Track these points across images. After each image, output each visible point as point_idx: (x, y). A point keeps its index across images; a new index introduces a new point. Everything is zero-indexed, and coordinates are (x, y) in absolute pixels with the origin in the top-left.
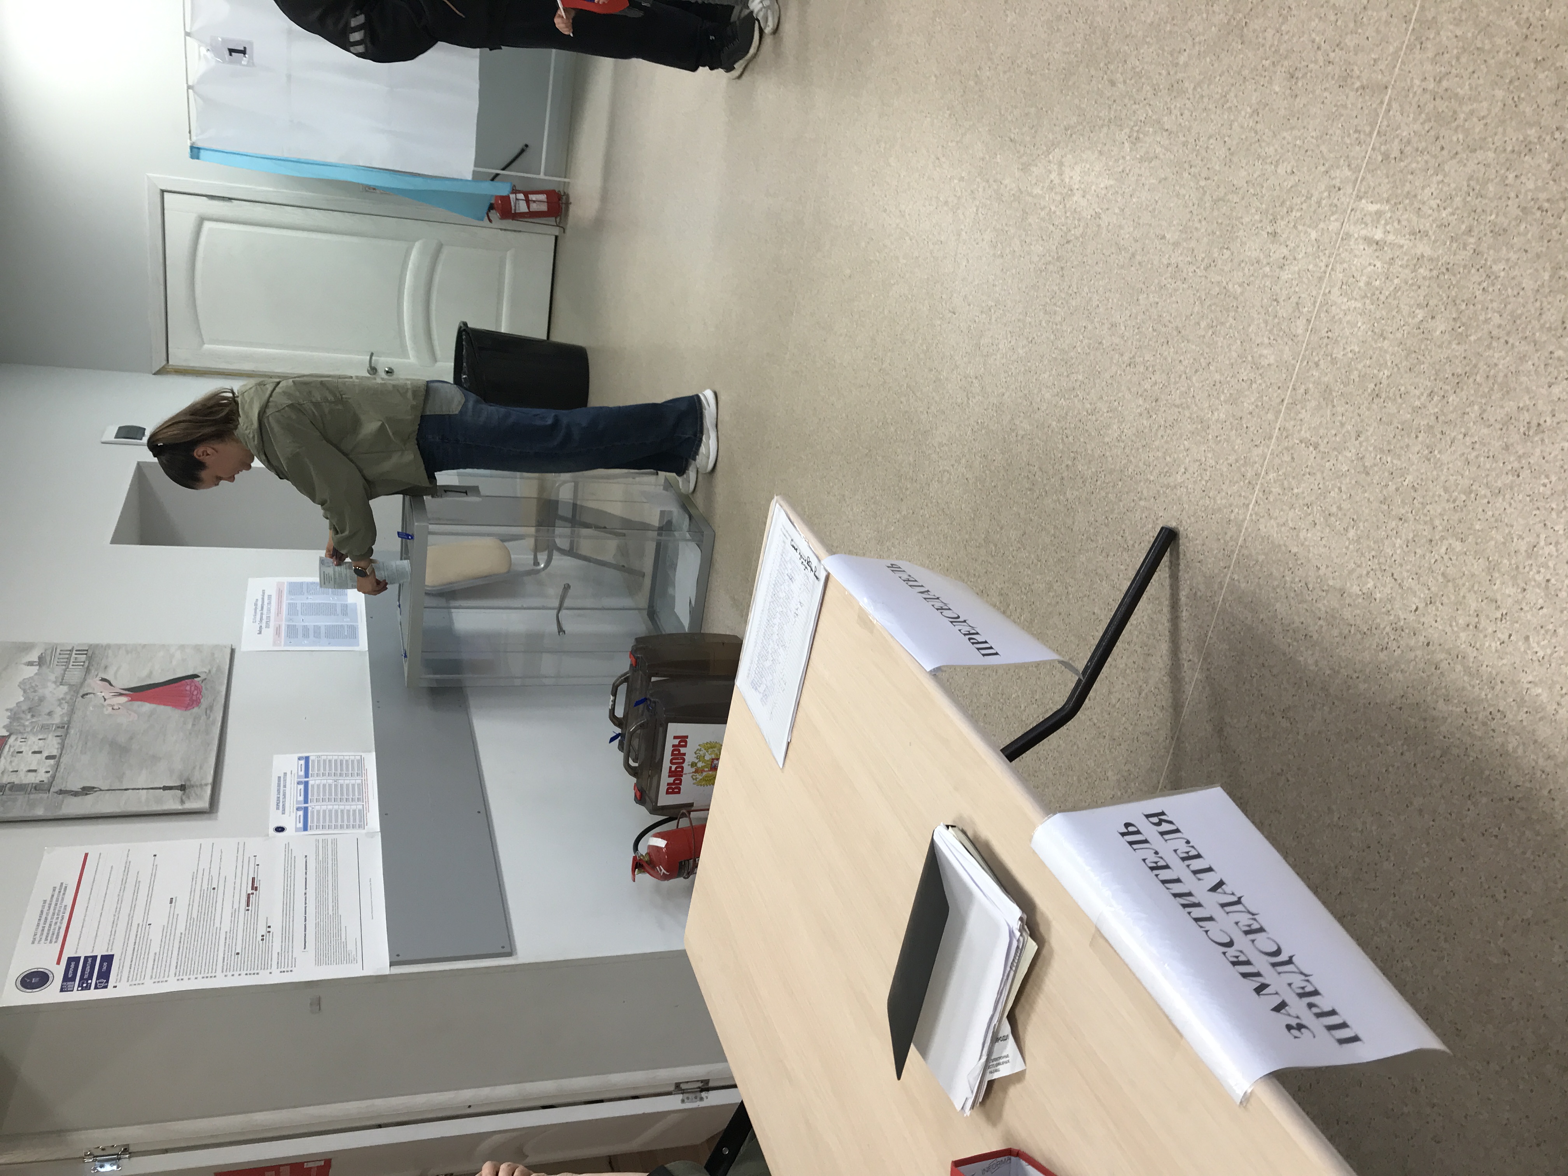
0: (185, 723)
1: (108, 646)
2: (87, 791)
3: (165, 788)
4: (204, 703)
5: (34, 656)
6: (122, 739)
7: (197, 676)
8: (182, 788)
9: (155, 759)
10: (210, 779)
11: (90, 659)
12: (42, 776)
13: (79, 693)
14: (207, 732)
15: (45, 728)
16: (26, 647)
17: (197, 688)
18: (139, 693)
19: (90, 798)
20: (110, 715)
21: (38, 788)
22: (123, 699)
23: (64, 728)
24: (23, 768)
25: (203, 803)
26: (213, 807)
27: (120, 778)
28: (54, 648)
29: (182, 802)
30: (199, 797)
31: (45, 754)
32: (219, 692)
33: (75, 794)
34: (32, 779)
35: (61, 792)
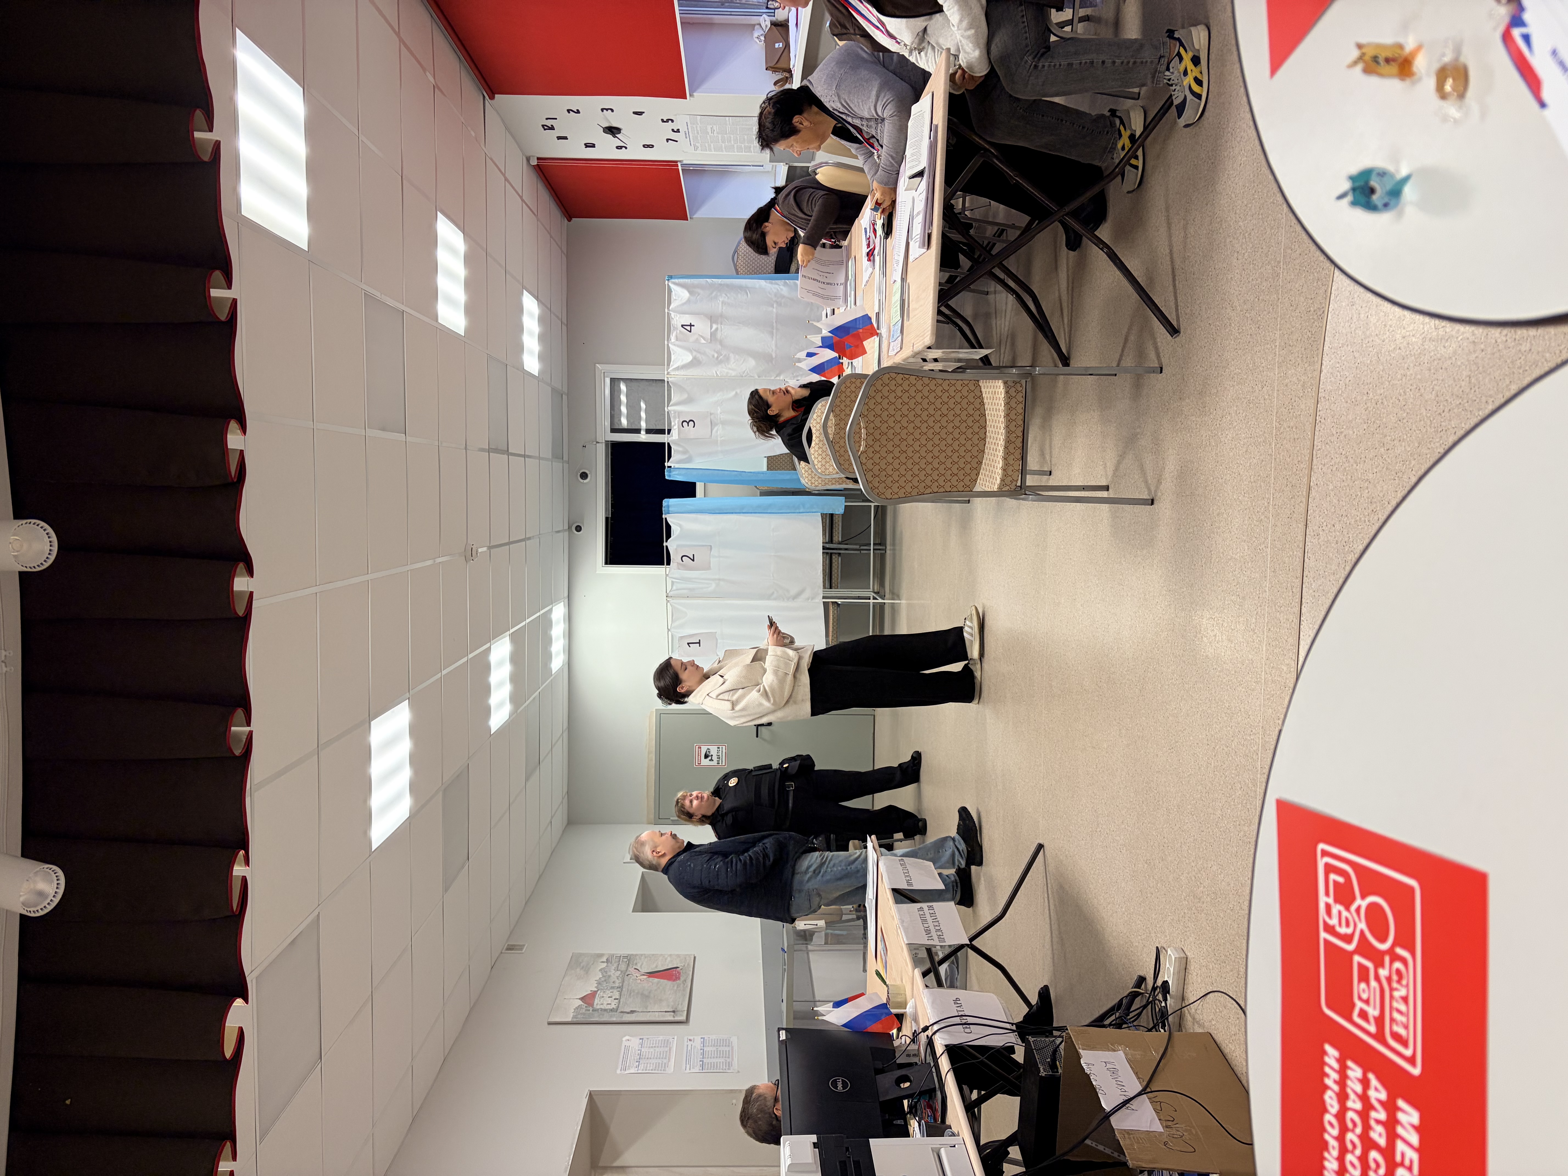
0: (673, 987)
1: (636, 955)
2: (632, 1012)
3: (666, 1012)
4: (682, 979)
5: (604, 959)
6: (646, 993)
7: (678, 968)
8: (674, 1012)
9: (661, 1000)
10: (686, 1009)
11: (629, 960)
12: (613, 1006)
13: (625, 974)
14: (684, 990)
15: (612, 988)
16: (601, 955)
17: (678, 972)
18: (651, 974)
19: (634, 1014)
20: (640, 983)
21: (612, 1010)
22: (645, 977)
23: (621, 988)
24: (605, 1003)
25: (683, 1018)
26: (686, 1022)
27: (646, 1008)
28: (612, 955)
29: (674, 1017)
30: (682, 1015)
31: (614, 998)
32: (689, 974)
33: (628, 1013)
34: (609, 1007)
35: (622, 1012)
